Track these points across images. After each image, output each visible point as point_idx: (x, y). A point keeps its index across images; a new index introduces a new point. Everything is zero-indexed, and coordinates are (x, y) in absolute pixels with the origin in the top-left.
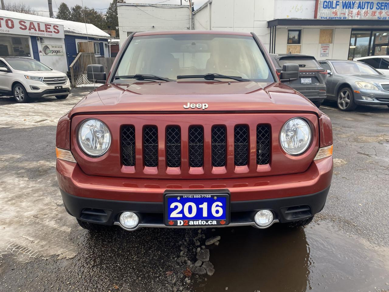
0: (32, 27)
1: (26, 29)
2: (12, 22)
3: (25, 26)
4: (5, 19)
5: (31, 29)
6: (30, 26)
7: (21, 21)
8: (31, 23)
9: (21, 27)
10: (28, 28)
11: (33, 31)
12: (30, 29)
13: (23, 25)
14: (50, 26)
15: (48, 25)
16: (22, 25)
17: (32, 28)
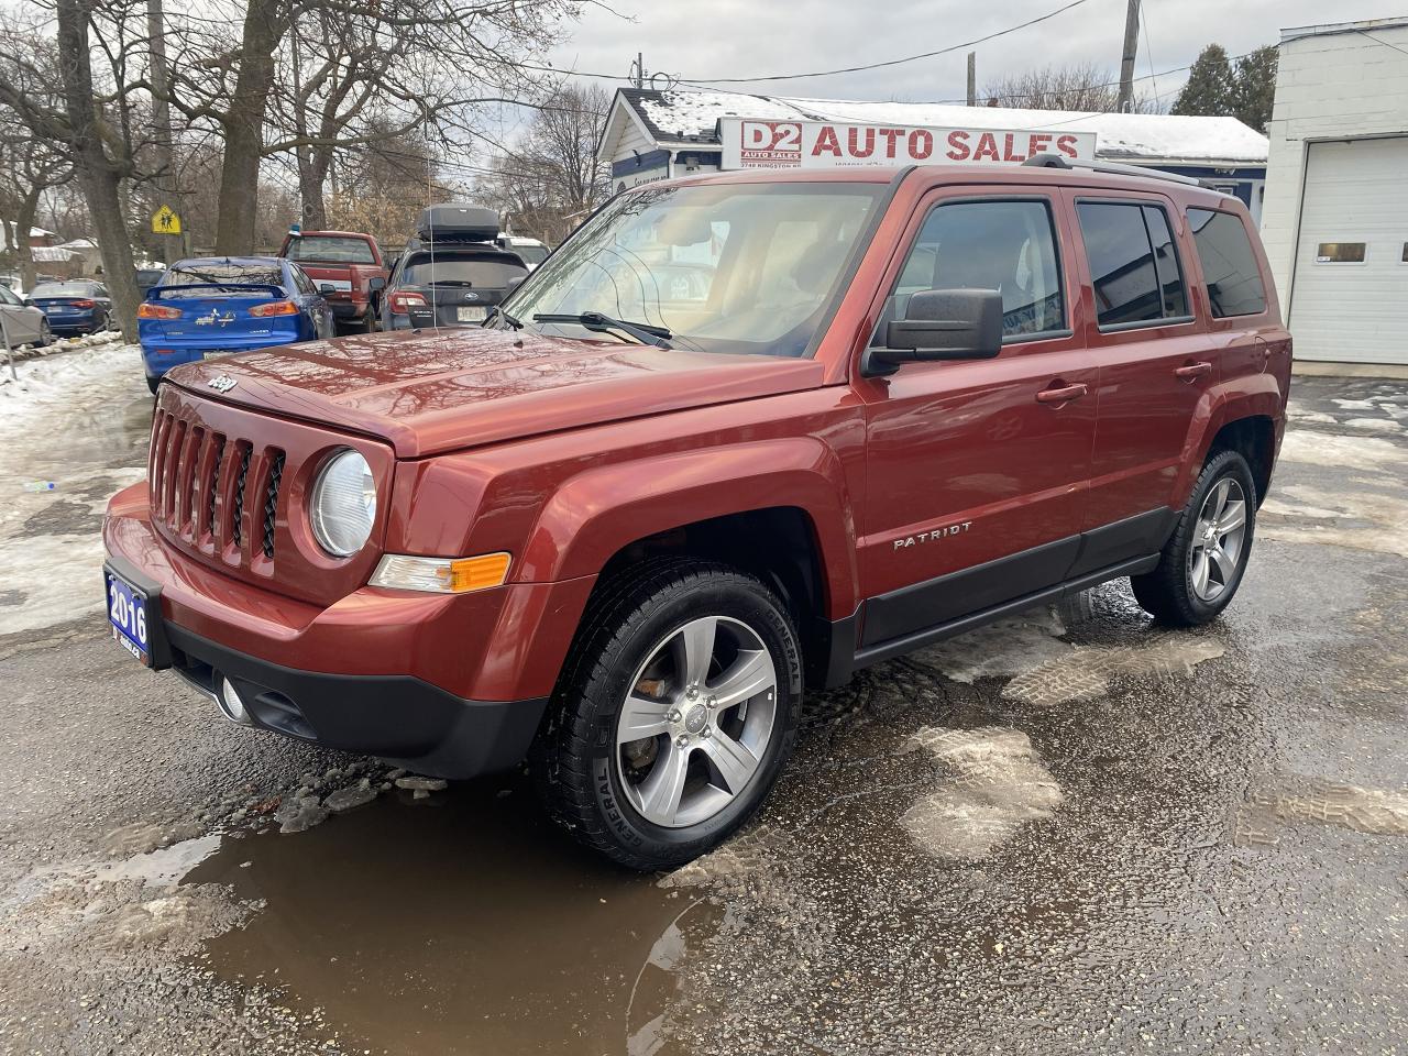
0: (987, 147)
1: (965, 156)
2: (929, 138)
3: (966, 149)
4: (908, 132)
5: (983, 157)
6: (981, 146)
7: (956, 134)
8: (988, 137)
9: (952, 152)
10: (972, 155)
11: (986, 160)
12: (977, 157)
13: (959, 146)
14: (1049, 139)
15: (1041, 138)
16: (956, 144)
17: (987, 153)
